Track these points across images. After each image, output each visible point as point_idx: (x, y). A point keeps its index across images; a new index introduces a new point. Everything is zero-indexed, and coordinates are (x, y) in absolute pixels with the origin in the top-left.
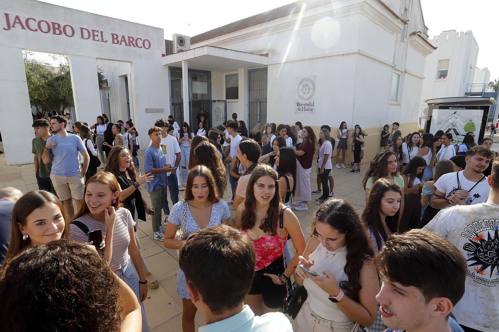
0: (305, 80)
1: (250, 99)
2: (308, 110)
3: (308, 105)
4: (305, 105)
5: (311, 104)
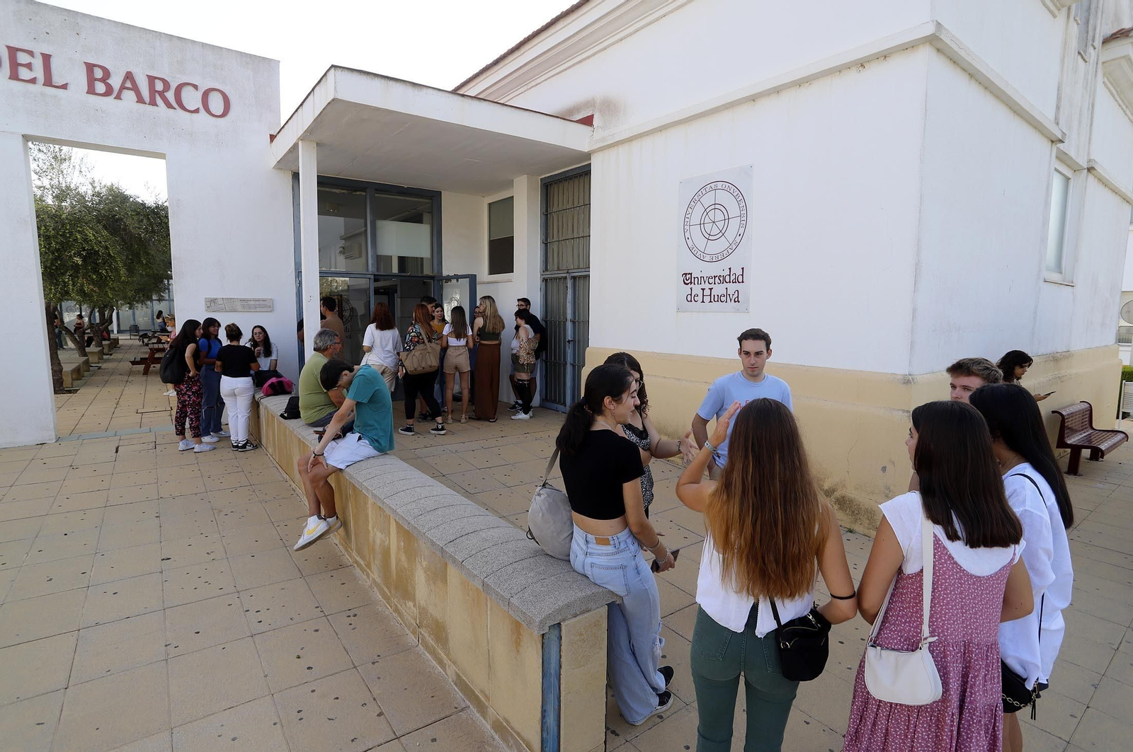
0: (711, 186)
1: (546, 270)
2: (723, 299)
3: (722, 280)
4: (711, 281)
5: (732, 278)
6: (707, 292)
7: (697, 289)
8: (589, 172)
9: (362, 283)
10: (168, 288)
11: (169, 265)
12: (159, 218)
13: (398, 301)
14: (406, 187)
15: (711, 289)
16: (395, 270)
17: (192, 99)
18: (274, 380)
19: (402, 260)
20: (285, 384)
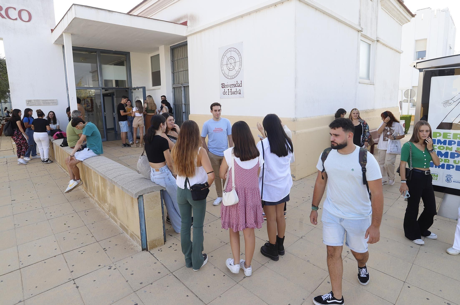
0: (229, 50)
1: (174, 84)
2: (235, 93)
3: (235, 86)
4: (231, 86)
5: (238, 85)
6: (230, 91)
7: (226, 89)
8: (187, 44)
9: (98, 91)
10: (9, 97)
11: (8, 86)
12: (2, 65)
13: (115, 99)
14: (114, 50)
15: (231, 89)
16: (114, 86)
17: (13, 14)
18: (58, 132)
19: (117, 82)
20: (63, 134)
